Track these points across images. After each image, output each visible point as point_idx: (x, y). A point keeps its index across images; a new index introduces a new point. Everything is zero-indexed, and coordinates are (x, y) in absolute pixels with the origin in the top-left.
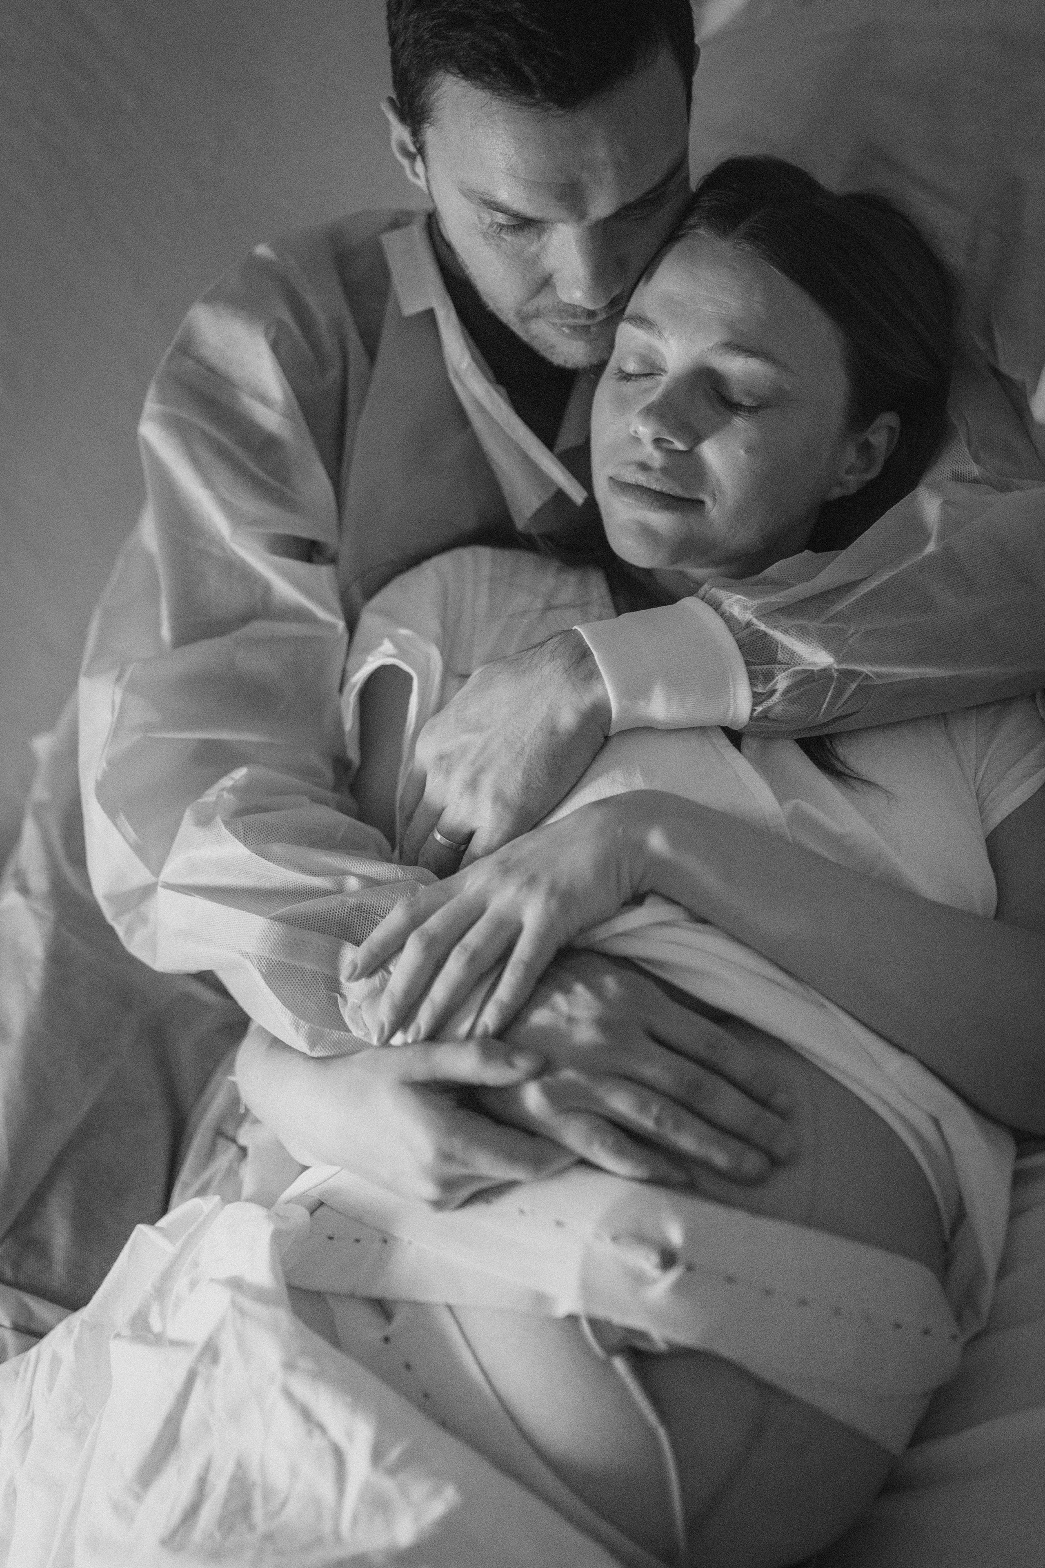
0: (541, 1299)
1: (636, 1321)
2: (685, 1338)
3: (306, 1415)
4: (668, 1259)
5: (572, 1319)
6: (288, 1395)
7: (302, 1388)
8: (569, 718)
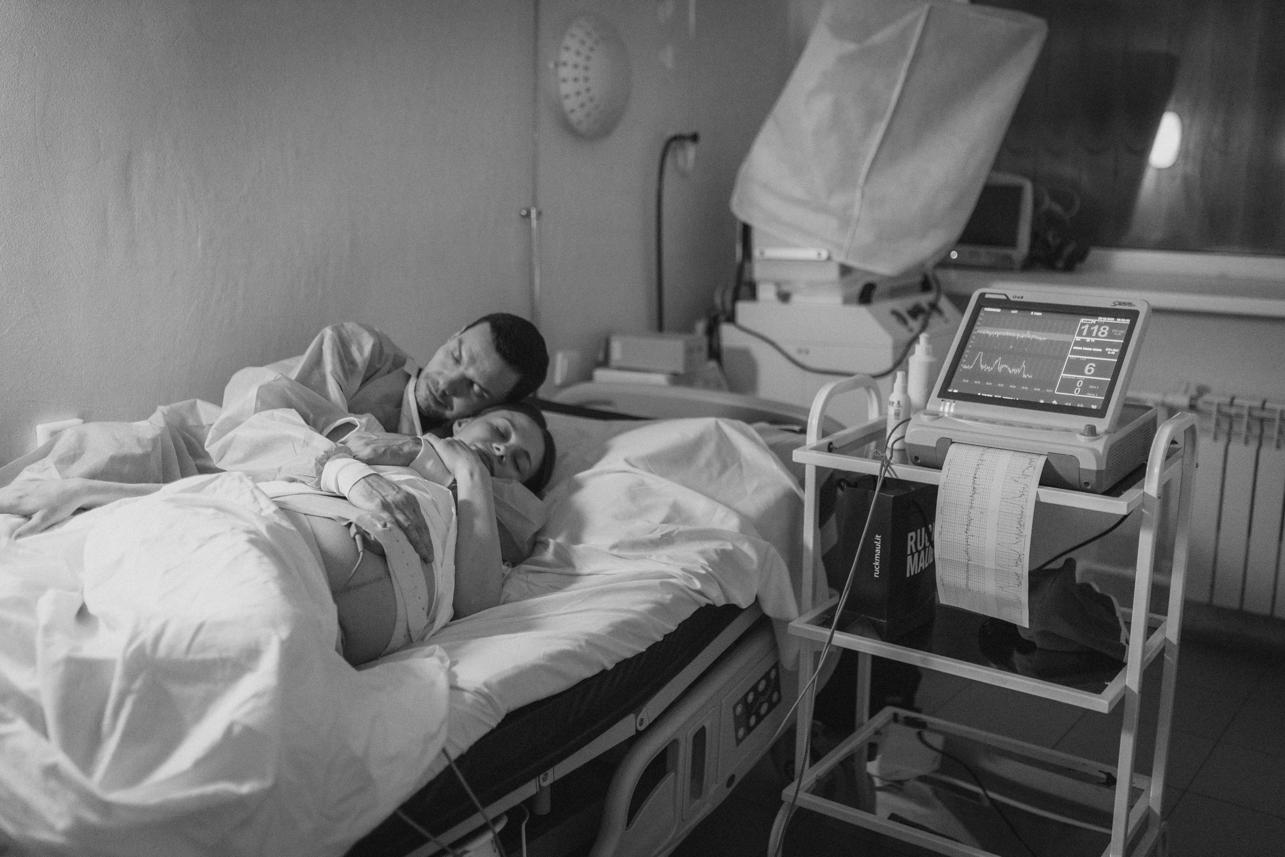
1: (369, 531)
4: (385, 526)
8: (406, 449)
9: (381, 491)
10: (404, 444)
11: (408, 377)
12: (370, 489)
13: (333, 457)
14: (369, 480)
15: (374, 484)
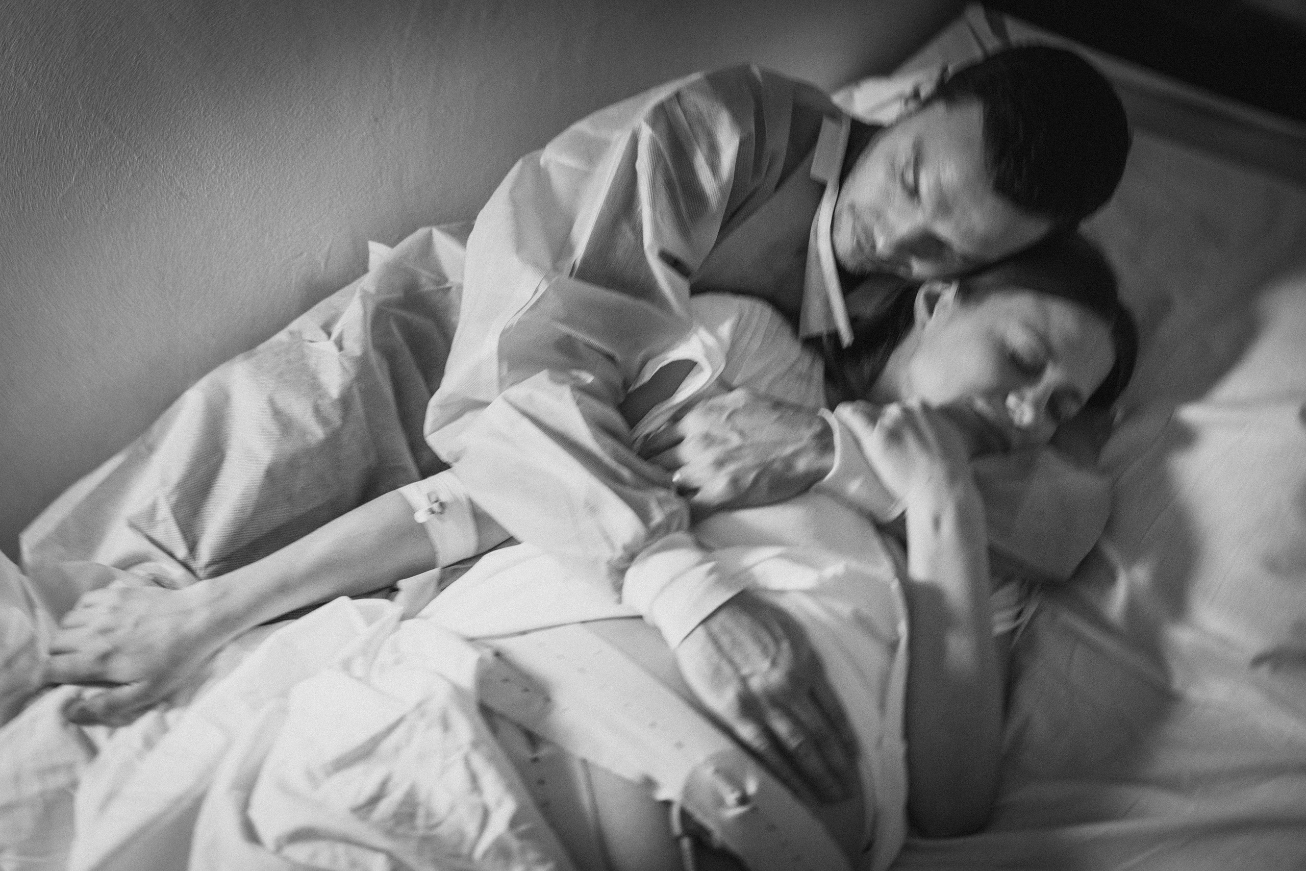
0: (649, 784)
1: (709, 823)
2: (734, 847)
3: (474, 779)
4: (744, 800)
5: (667, 804)
6: (467, 762)
7: (479, 762)
8: (802, 465)
9: (738, 659)
10: (796, 454)
11: (821, 188)
12: (716, 658)
13: (644, 554)
14: (715, 625)
15: (725, 640)
